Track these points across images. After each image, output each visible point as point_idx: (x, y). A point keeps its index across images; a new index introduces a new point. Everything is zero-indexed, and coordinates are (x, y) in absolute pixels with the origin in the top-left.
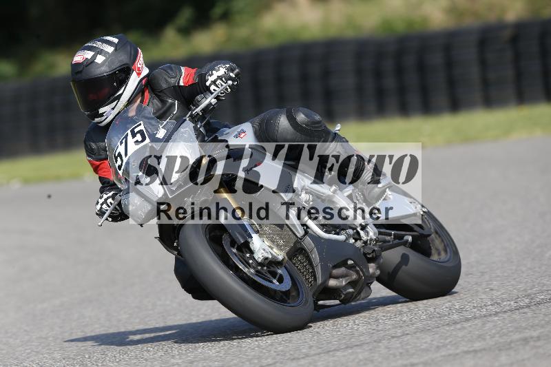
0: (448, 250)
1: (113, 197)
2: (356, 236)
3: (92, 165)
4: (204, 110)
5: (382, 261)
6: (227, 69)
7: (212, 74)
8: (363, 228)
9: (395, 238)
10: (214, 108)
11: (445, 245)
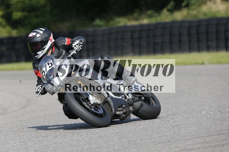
1: (41, 87)
2: (125, 97)
3: (35, 72)
4: (72, 56)
5: (134, 106)
7: (74, 43)
8: (127, 94)
10: (75, 55)
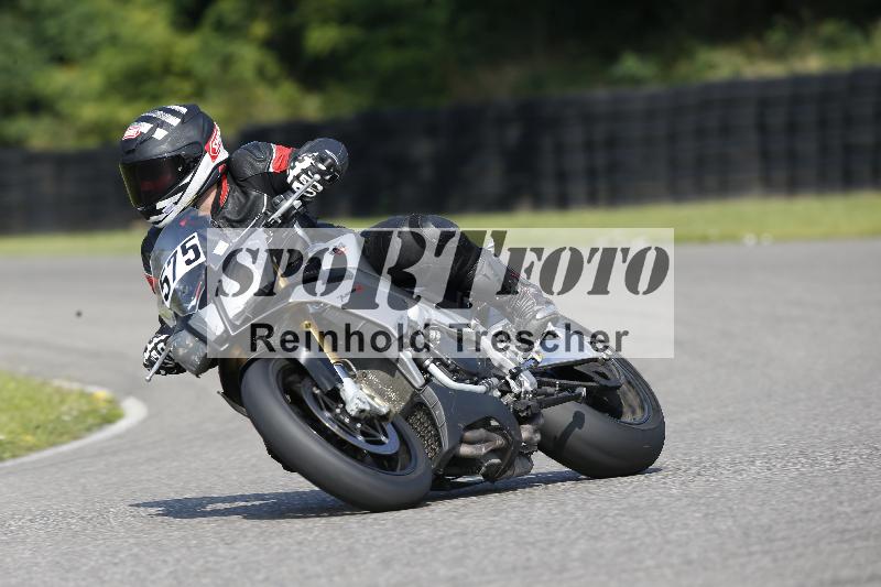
0: (646, 407)
1: (162, 340)
2: (505, 388)
4: (284, 217)
5: (542, 420)
6: (315, 159)
7: (295, 167)
8: (514, 376)
9: (561, 391)
11: (641, 400)
